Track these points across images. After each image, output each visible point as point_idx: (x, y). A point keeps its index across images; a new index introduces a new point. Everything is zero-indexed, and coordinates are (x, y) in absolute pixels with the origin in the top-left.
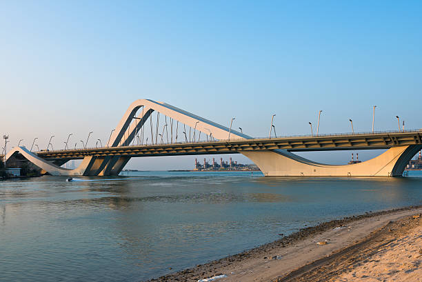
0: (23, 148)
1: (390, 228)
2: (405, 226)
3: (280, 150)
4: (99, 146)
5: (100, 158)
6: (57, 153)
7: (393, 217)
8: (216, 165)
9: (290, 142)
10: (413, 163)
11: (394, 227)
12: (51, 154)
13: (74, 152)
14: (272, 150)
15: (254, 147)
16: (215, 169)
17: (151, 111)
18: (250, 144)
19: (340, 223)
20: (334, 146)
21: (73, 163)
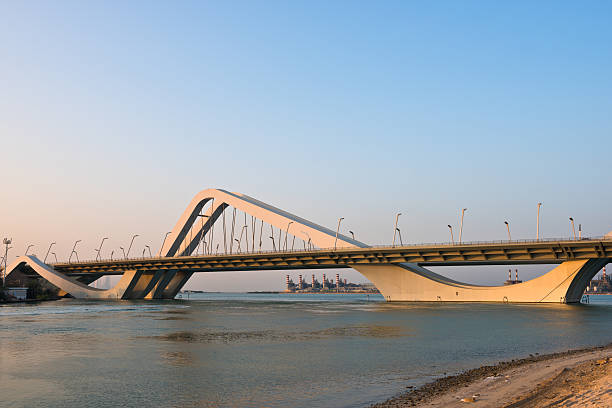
0: (33, 258)
1: (564, 378)
2: (587, 375)
3: (408, 264)
4: (147, 256)
5: (147, 273)
6: (83, 266)
7: (569, 362)
8: (317, 285)
9: (422, 252)
10: (596, 283)
11: (570, 376)
12: (75, 266)
13: (109, 265)
14: (396, 264)
15: (370, 259)
16: (314, 291)
17: (224, 206)
18: (366, 254)
19: (493, 370)
20: (483, 259)
21: (108, 280)
